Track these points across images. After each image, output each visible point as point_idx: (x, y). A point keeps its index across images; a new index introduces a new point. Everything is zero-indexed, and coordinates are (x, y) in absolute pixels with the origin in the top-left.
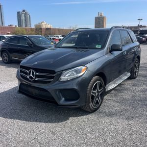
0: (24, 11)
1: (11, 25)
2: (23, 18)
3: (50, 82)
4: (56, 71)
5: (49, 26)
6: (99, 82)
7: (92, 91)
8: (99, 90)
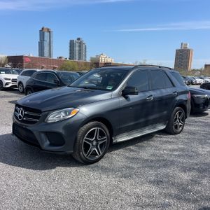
0: (79, 39)
1: (60, 58)
2: (77, 48)
3: (36, 122)
4: (43, 110)
5: (109, 60)
6: (99, 128)
7: (85, 138)
8: (98, 138)
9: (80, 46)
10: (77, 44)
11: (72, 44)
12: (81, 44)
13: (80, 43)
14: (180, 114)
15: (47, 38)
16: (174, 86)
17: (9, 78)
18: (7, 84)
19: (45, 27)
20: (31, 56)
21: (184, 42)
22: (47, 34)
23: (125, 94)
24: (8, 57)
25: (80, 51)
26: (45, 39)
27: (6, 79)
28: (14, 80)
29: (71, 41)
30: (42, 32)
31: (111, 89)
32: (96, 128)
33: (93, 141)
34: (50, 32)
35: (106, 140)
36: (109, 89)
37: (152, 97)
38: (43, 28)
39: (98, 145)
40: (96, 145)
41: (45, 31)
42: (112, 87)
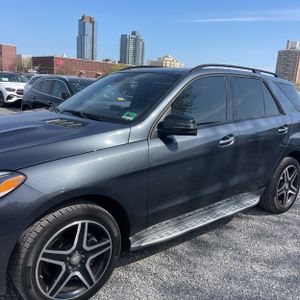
0: (134, 33)
1: (107, 60)
2: (131, 47)
6: (87, 222)
7: (44, 250)
8: (85, 246)
9: (135, 44)
10: (132, 41)
11: (124, 40)
12: (136, 41)
13: (136, 39)
14: (291, 171)
16: (282, 112)
17: (13, 88)
18: (9, 97)
19: (86, 15)
20: (65, 56)
21: (291, 41)
22: (88, 26)
23: (165, 132)
25: (135, 51)
26: (87, 32)
27: (8, 89)
28: (20, 92)
29: (123, 36)
30: (82, 23)
31: (131, 119)
32: (79, 223)
33: (70, 255)
34: (93, 23)
35: (110, 247)
36: (128, 118)
37: (232, 139)
38: (83, 17)
39: (85, 263)
40: (80, 263)
41: (87, 20)
42: (135, 115)
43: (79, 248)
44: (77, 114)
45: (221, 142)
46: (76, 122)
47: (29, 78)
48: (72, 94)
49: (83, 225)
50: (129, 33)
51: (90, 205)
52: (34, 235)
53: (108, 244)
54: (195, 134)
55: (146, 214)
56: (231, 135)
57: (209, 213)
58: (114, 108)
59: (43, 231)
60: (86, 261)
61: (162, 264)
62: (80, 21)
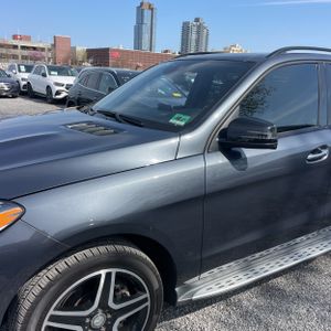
0: (197, 20)
1: (166, 51)
2: (194, 36)
6: (114, 271)
7: (51, 312)
8: (111, 304)
9: (198, 32)
10: (195, 29)
11: (186, 29)
13: (199, 27)
15: (147, 20)
17: (63, 83)
18: (58, 93)
19: (145, 1)
22: (147, 13)
24: (88, 50)
25: (198, 40)
26: (145, 21)
27: (57, 84)
29: (184, 24)
30: (140, 11)
31: (182, 123)
32: (103, 272)
33: (91, 316)
34: (152, 9)
35: (148, 303)
36: (178, 123)
37: (325, 152)
38: (142, 4)
39: (112, 325)
40: (106, 325)
41: (145, 7)
42: (188, 118)
43: (104, 306)
44: (111, 115)
45: (310, 156)
46: (107, 127)
47: (79, 71)
48: (119, 85)
49: (108, 275)
50: (192, 21)
51: (119, 247)
52: (37, 291)
53: (145, 300)
54: (275, 148)
55: (198, 257)
56: (324, 147)
57: (287, 253)
58: (162, 107)
59: (49, 286)
60: (114, 322)
61: (220, 321)
62: (138, 8)
